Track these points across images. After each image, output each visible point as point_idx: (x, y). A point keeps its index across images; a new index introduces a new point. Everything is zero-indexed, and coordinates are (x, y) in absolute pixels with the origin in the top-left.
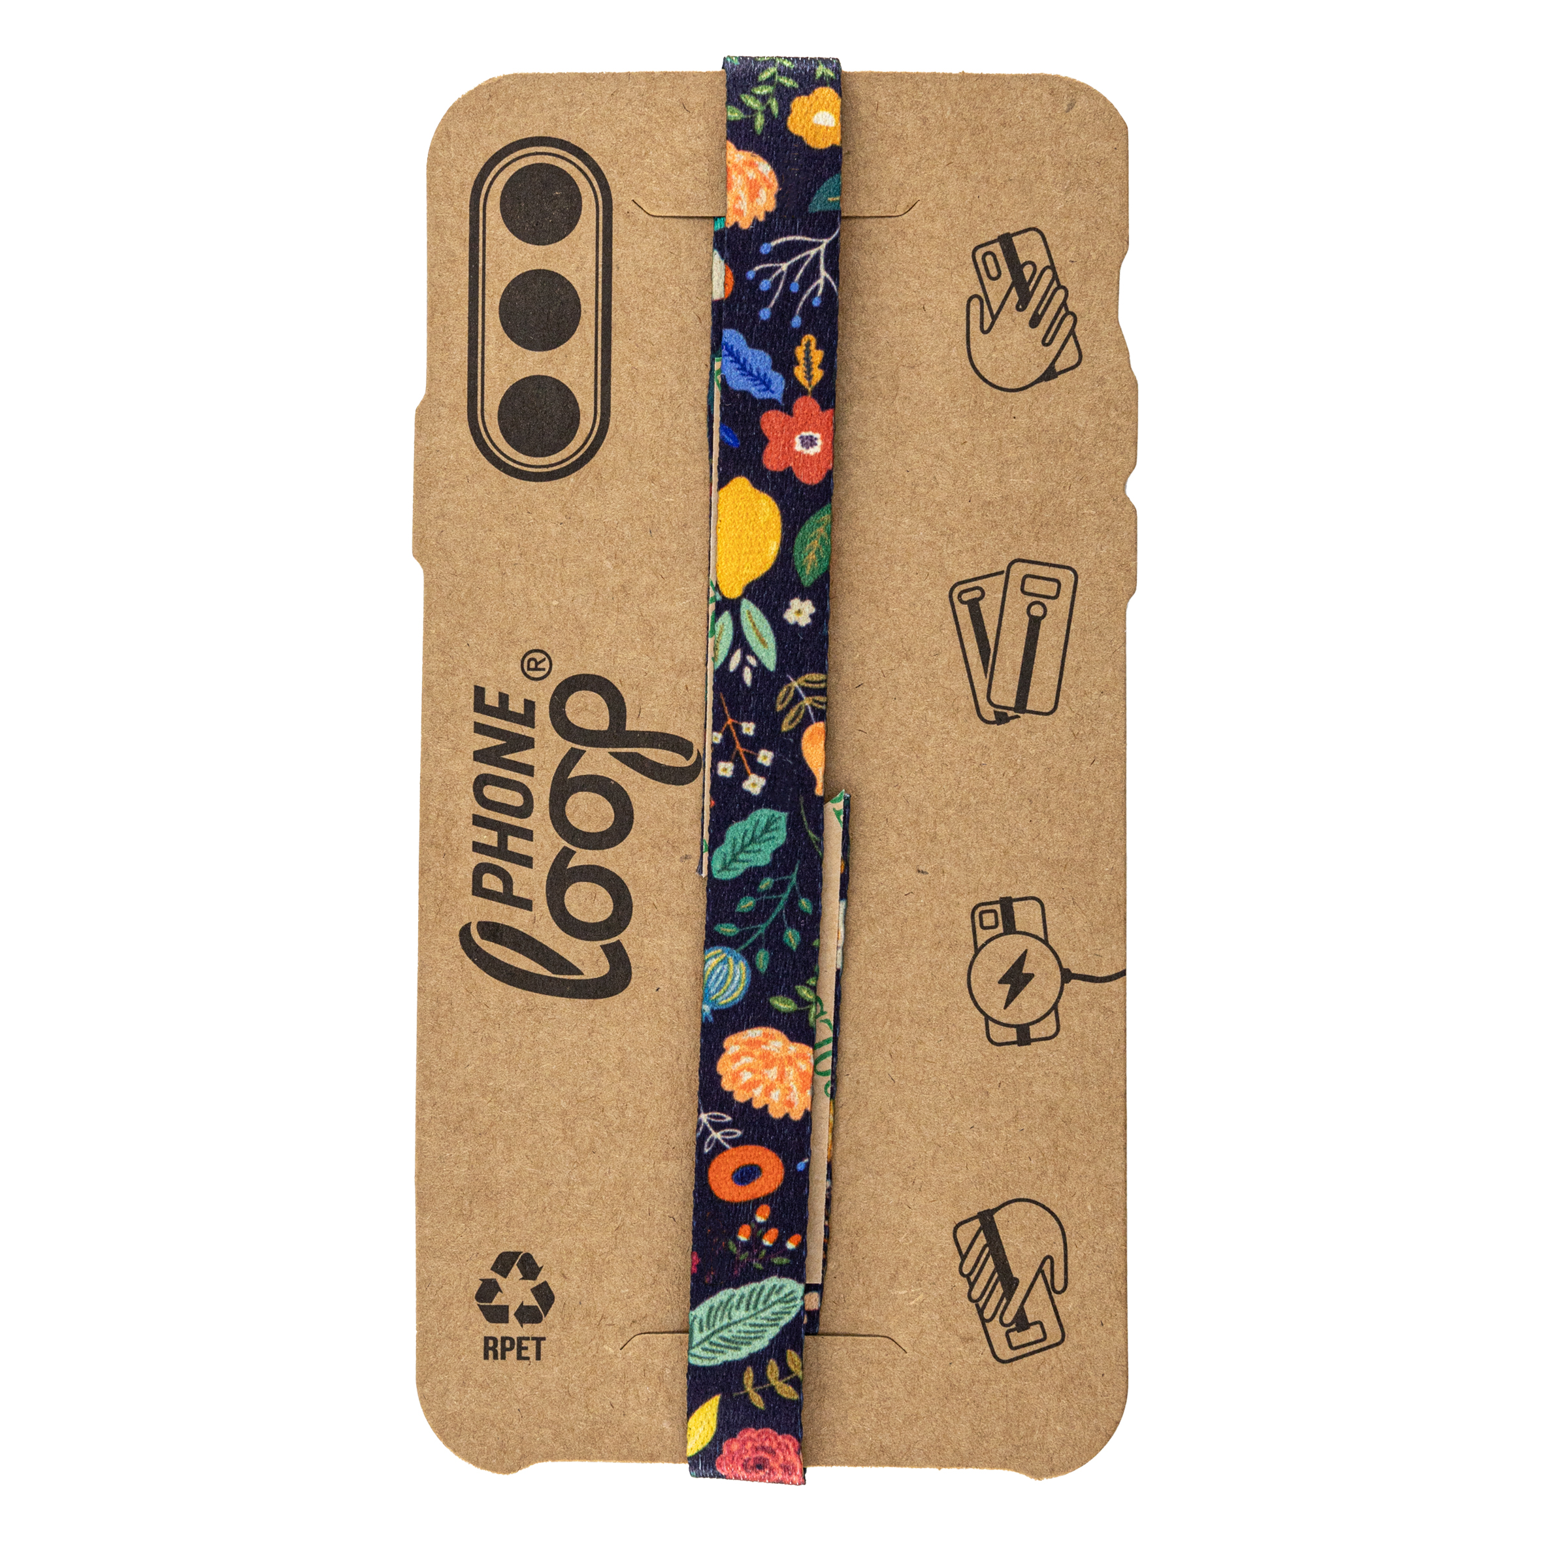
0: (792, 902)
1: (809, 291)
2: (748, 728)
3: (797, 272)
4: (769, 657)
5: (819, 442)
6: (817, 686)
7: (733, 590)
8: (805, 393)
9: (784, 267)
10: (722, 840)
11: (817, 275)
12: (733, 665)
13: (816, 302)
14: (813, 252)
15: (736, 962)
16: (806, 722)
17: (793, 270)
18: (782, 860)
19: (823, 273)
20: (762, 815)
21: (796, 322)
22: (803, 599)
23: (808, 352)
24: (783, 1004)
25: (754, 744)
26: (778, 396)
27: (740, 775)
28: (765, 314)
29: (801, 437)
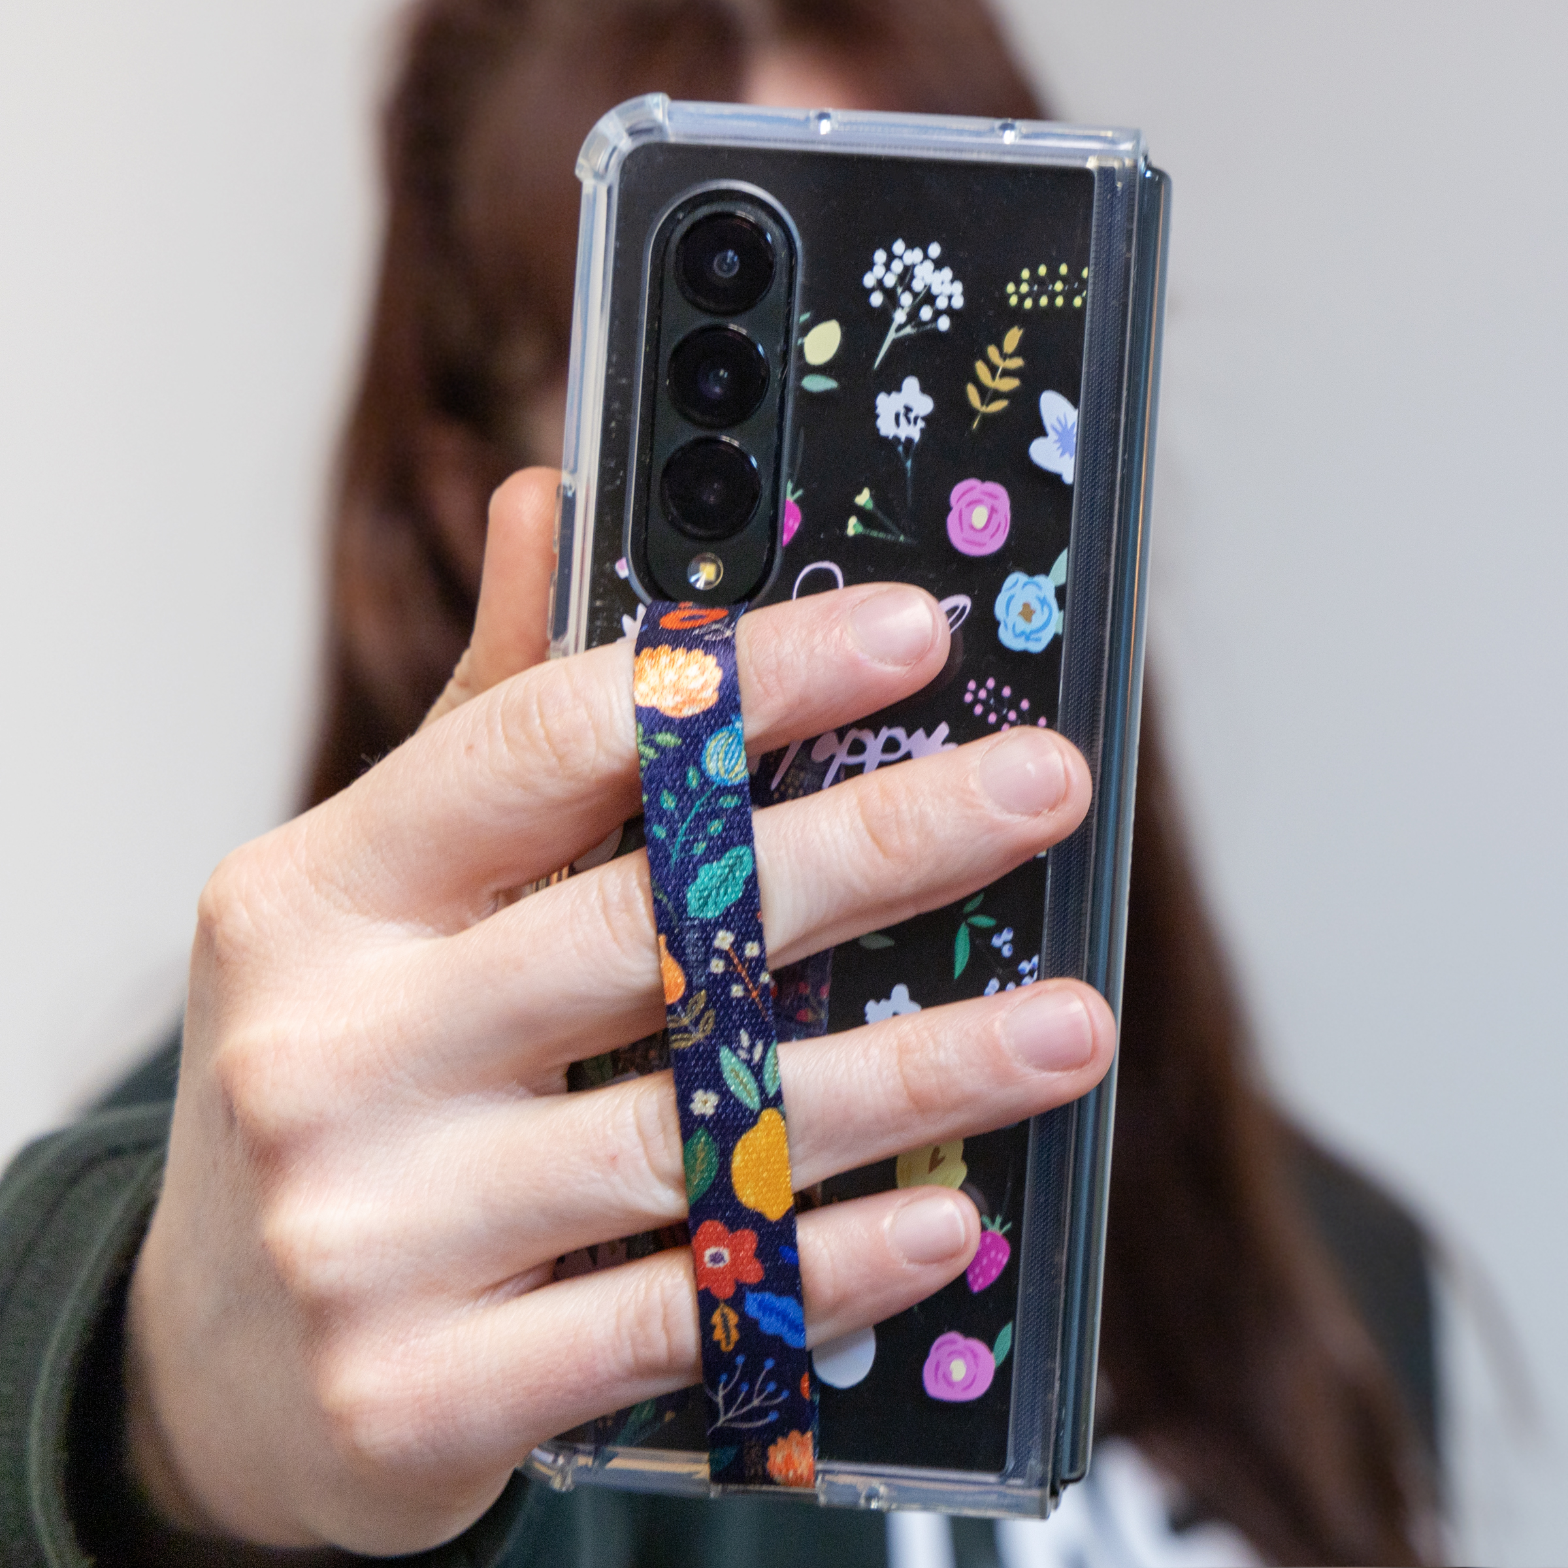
0: (672, 834)
1: (731, 1385)
2: (737, 991)
3: (743, 1399)
4: (728, 1060)
5: (707, 1258)
6: (679, 1036)
7: (768, 1115)
8: (726, 1302)
9: (756, 1402)
10: (746, 883)
11: (725, 1397)
12: (759, 1049)
13: (724, 1377)
14: (730, 1415)
15: (718, 773)
16: (684, 1001)
17: (748, 1399)
18: (687, 873)
19: (720, 1399)
20: (711, 913)
21: (740, 1360)
22: (703, 1116)
23: (728, 1337)
24: (667, 739)
25: (728, 978)
26: (749, 1295)
27: (738, 946)
28: (769, 1364)
29: (725, 1262)
